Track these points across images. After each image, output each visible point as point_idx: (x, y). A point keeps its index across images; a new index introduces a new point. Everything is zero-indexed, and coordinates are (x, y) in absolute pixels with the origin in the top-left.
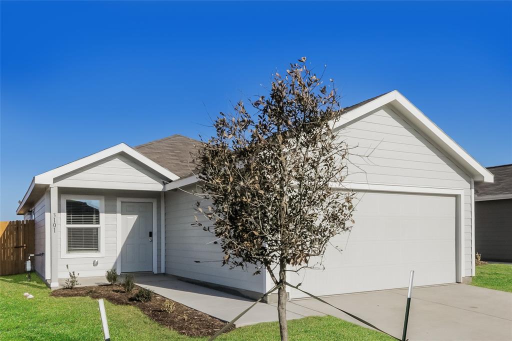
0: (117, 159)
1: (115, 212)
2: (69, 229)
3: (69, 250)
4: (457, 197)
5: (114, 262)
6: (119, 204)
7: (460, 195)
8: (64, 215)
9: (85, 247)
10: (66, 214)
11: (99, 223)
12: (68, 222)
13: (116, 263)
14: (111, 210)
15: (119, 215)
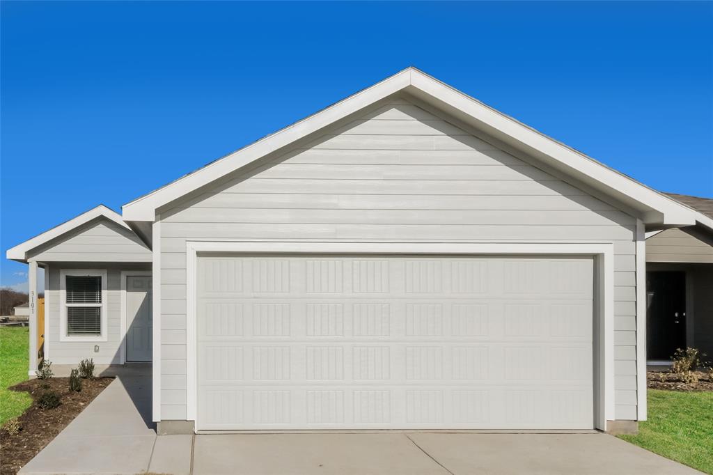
0: (101, 225)
1: (119, 288)
2: (69, 308)
3: (69, 333)
4: (597, 258)
5: (118, 348)
6: (123, 278)
7: (603, 254)
8: (63, 293)
9: (87, 329)
10: (65, 291)
11: (100, 302)
12: (69, 301)
13: (119, 349)
14: (115, 286)
15: (123, 292)
